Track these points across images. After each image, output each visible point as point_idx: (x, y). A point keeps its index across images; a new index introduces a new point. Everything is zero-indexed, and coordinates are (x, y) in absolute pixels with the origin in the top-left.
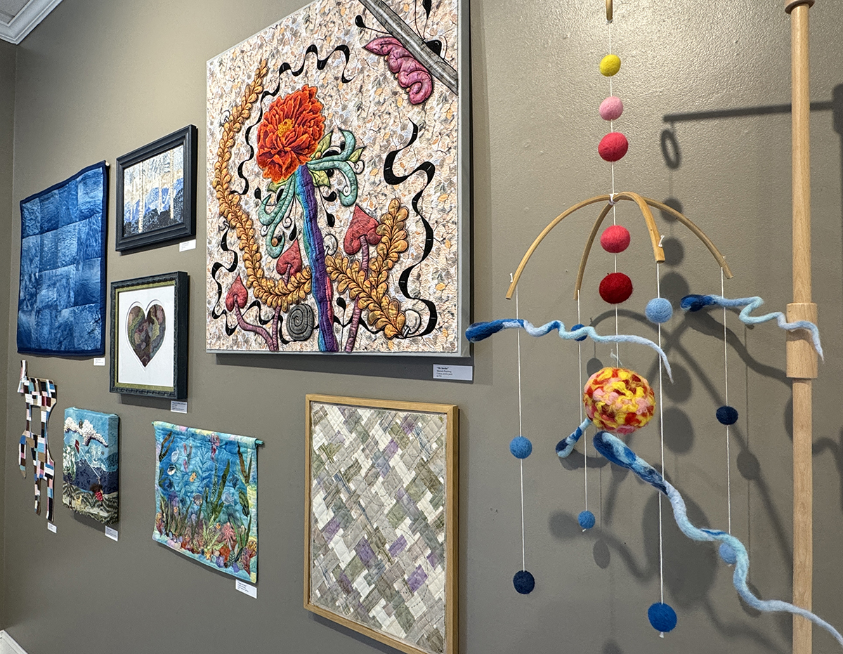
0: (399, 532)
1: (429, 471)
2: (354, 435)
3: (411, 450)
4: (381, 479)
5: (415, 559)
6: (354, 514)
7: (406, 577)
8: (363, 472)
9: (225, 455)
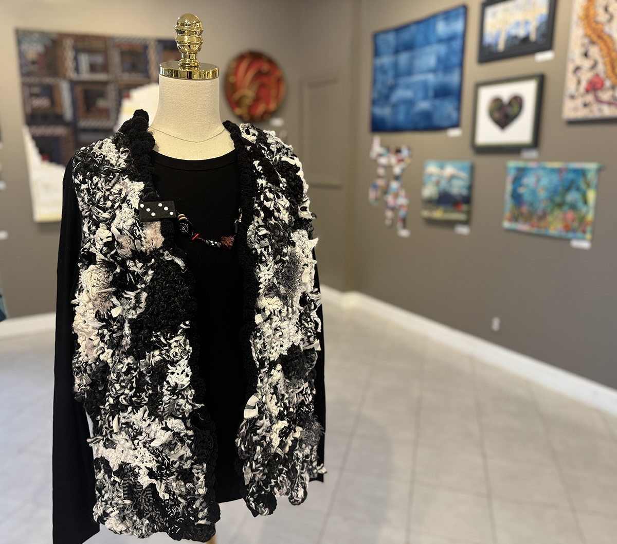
9: (571, 176)
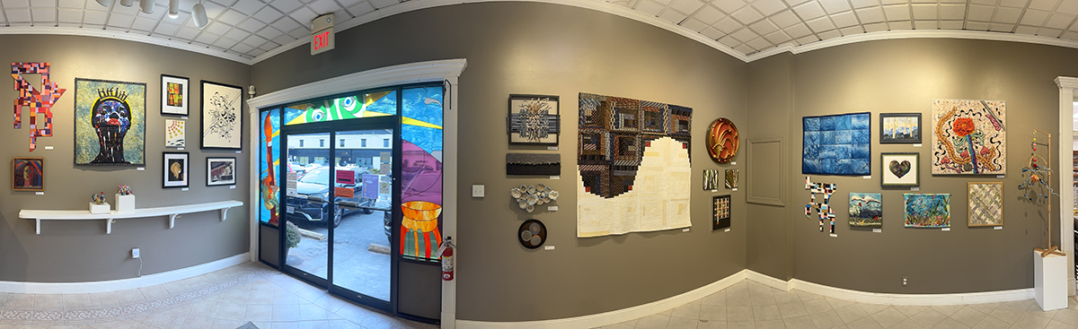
0: (992, 205)
1: (998, 194)
2: (981, 189)
4: (987, 197)
5: (995, 209)
6: (981, 204)
7: (993, 213)
8: (983, 196)
9: (938, 199)
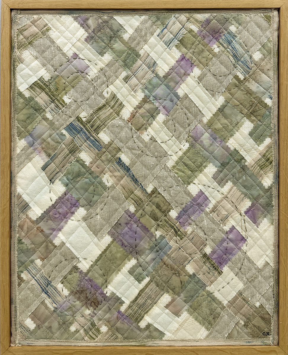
0: (194, 189)
1: (249, 92)
2: (108, 57)
3: (217, 67)
4: (161, 117)
5: (224, 220)
6: (108, 180)
7: (208, 250)
8: (126, 113)
